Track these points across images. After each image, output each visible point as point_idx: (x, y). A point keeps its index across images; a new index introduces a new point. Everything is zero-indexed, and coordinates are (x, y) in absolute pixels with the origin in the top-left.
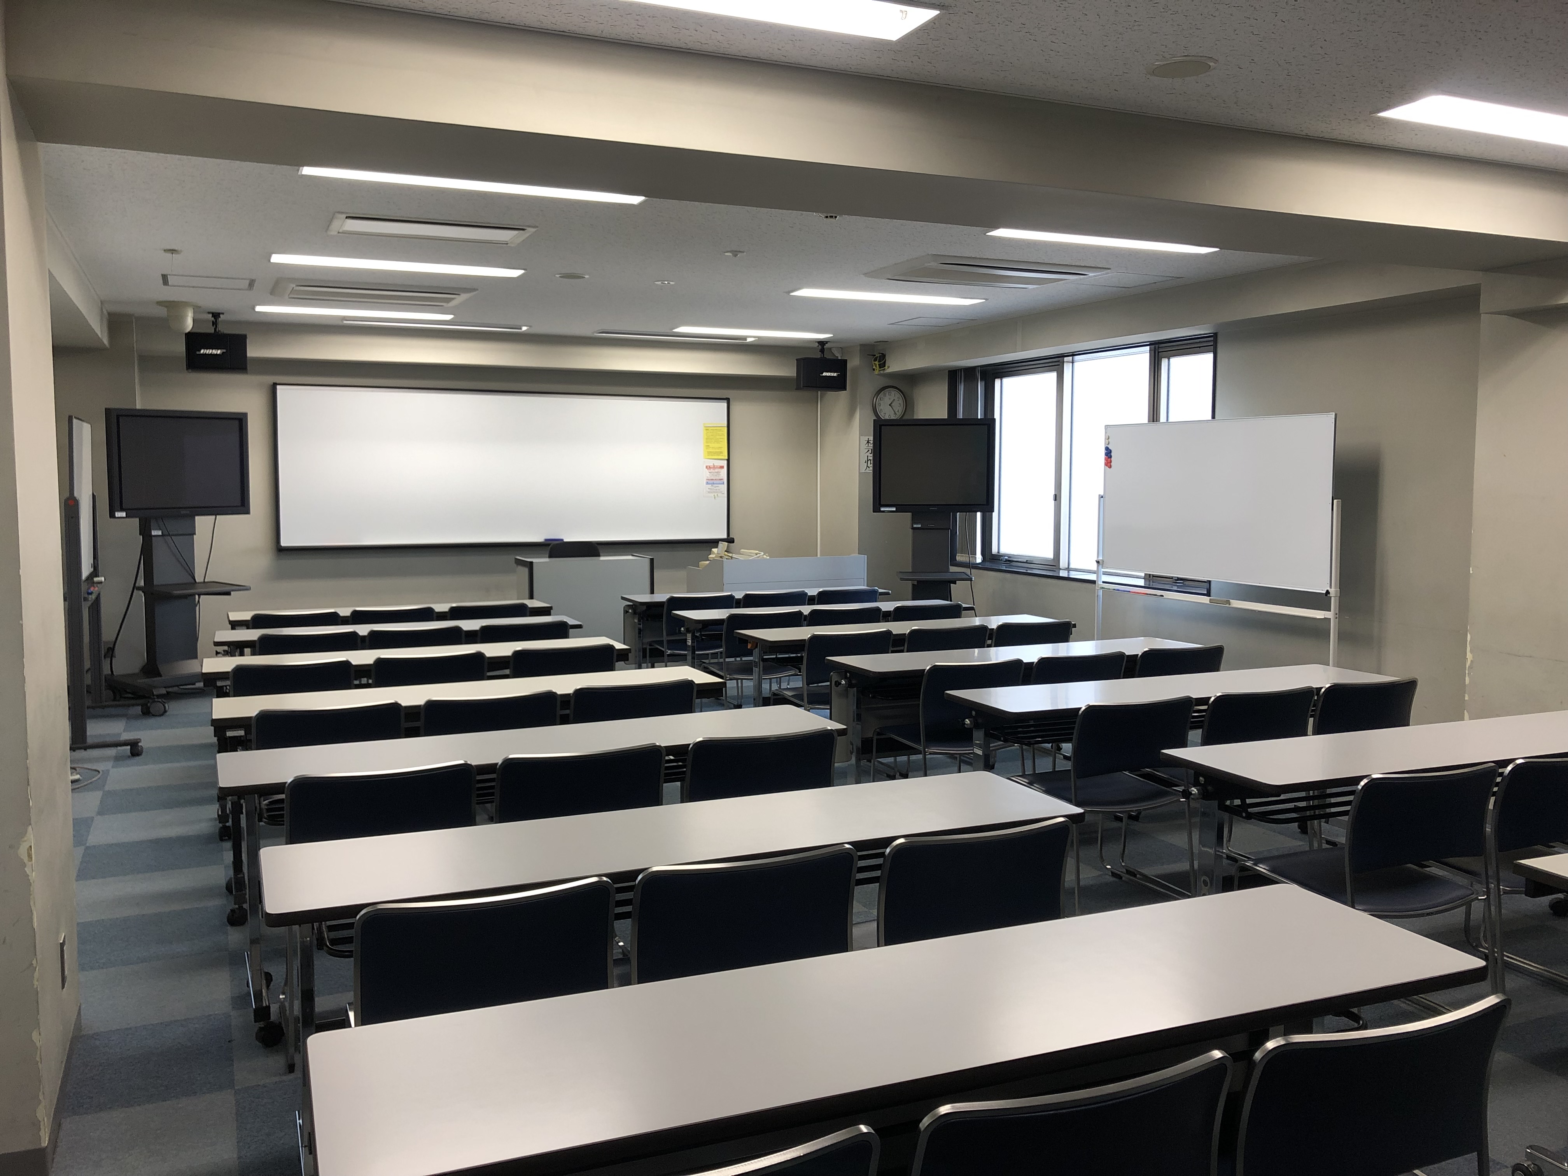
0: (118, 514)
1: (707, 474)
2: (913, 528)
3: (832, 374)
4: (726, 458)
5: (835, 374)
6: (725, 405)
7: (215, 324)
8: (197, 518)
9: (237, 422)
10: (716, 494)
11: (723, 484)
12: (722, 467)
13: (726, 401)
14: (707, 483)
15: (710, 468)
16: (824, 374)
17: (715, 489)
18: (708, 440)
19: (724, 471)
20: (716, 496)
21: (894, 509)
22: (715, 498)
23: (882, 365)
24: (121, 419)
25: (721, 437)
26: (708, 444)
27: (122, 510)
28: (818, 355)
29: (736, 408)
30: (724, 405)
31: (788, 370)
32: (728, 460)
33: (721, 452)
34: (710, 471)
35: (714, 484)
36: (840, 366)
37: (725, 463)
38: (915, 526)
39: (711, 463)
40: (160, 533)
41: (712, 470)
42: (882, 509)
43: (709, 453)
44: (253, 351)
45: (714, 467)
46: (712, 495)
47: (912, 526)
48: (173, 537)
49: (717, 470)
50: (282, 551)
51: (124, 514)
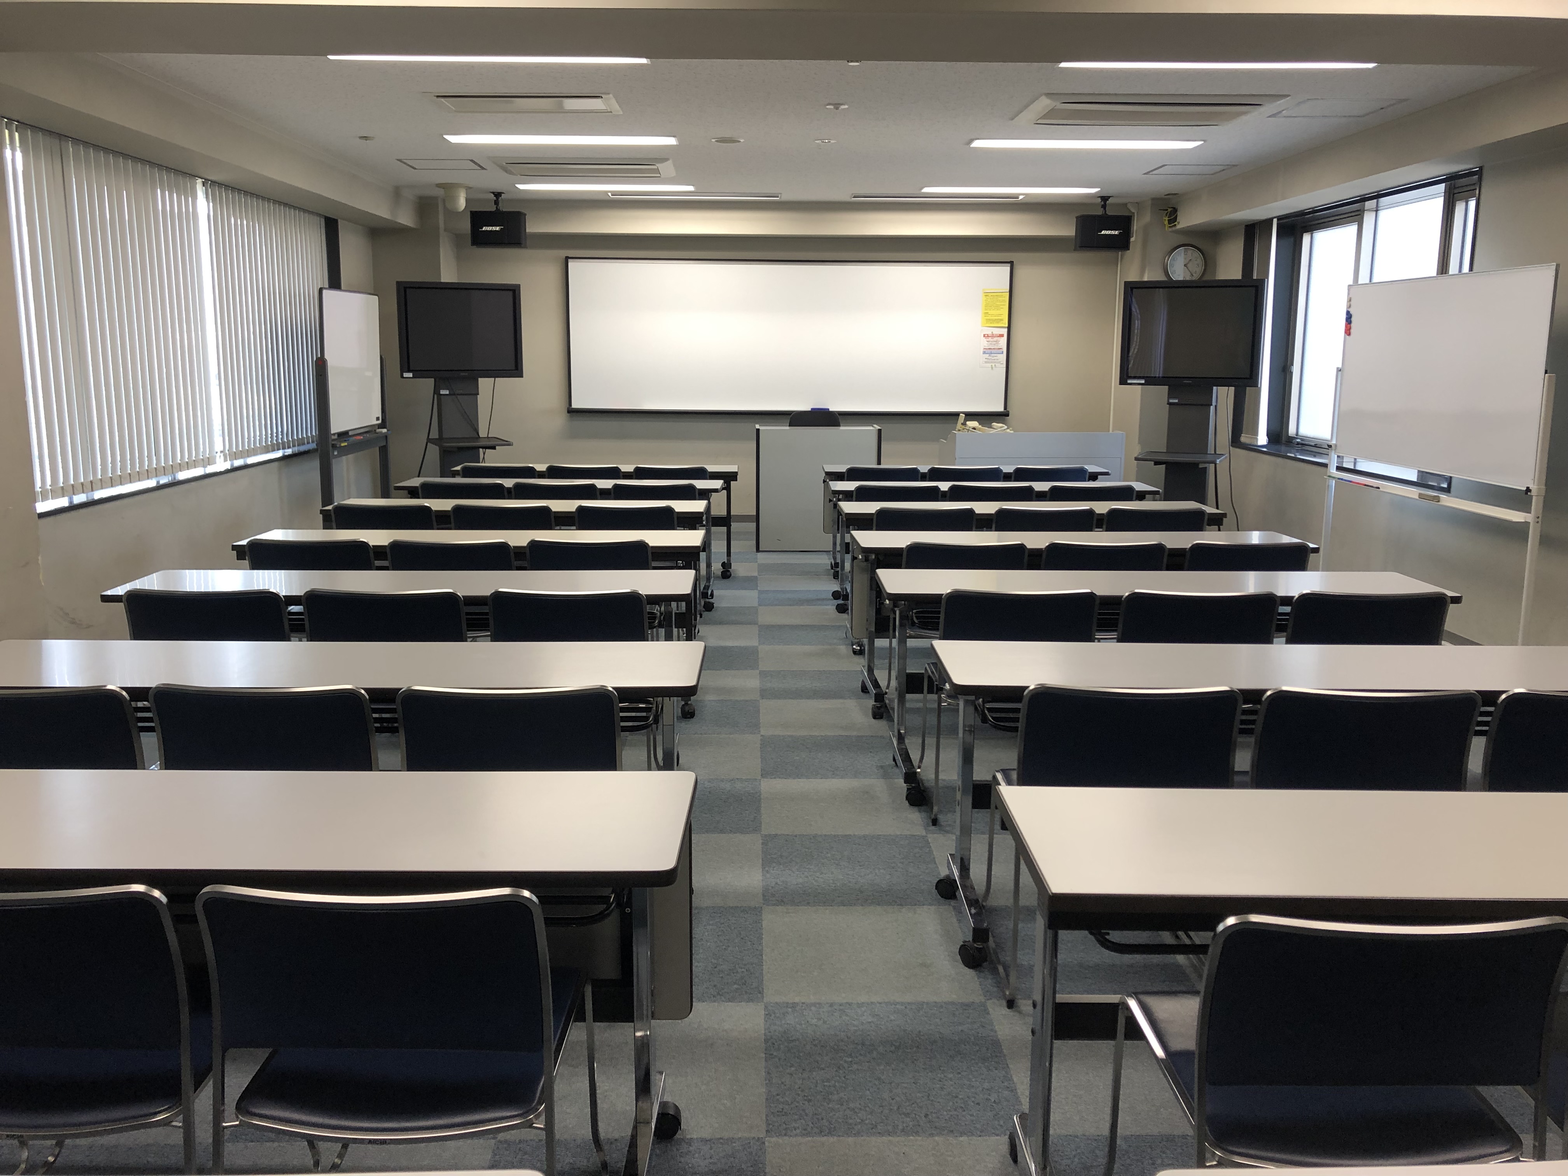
0: (406, 375)
1: (984, 343)
2: (1170, 404)
3: (1113, 232)
4: (1007, 326)
5: (1117, 233)
6: (1009, 268)
7: (496, 203)
8: (480, 380)
9: (511, 293)
10: (993, 365)
11: (1002, 353)
12: (1002, 336)
13: (1009, 265)
14: (984, 353)
15: (988, 336)
16: (1103, 232)
17: (993, 358)
18: (987, 306)
19: (1003, 341)
20: (993, 366)
21: (1143, 382)
22: (992, 368)
23: (1173, 220)
24: (408, 291)
25: (1002, 303)
26: (986, 311)
27: (409, 371)
28: (1100, 212)
29: (1022, 272)
30: (1007, 269)
31: (1067, 230)
32: (1009, 328)
33: (1001, 320)
34: (988, 340)
35: (991, 353)
36: (1124, 223)
37: (1005, 331)
38: (1171, 401)
39: (989, 331)
40: (447, 392)
41: (990, 339)
42: (1129, 381)
43: (988, 321)
44: (533, 227)
45: (993, 336)
46: (989, 365)
47: (1168, 401)
48: (458, 396)
49: (995, 339)
50: (573, 412)
51: (411, 375)
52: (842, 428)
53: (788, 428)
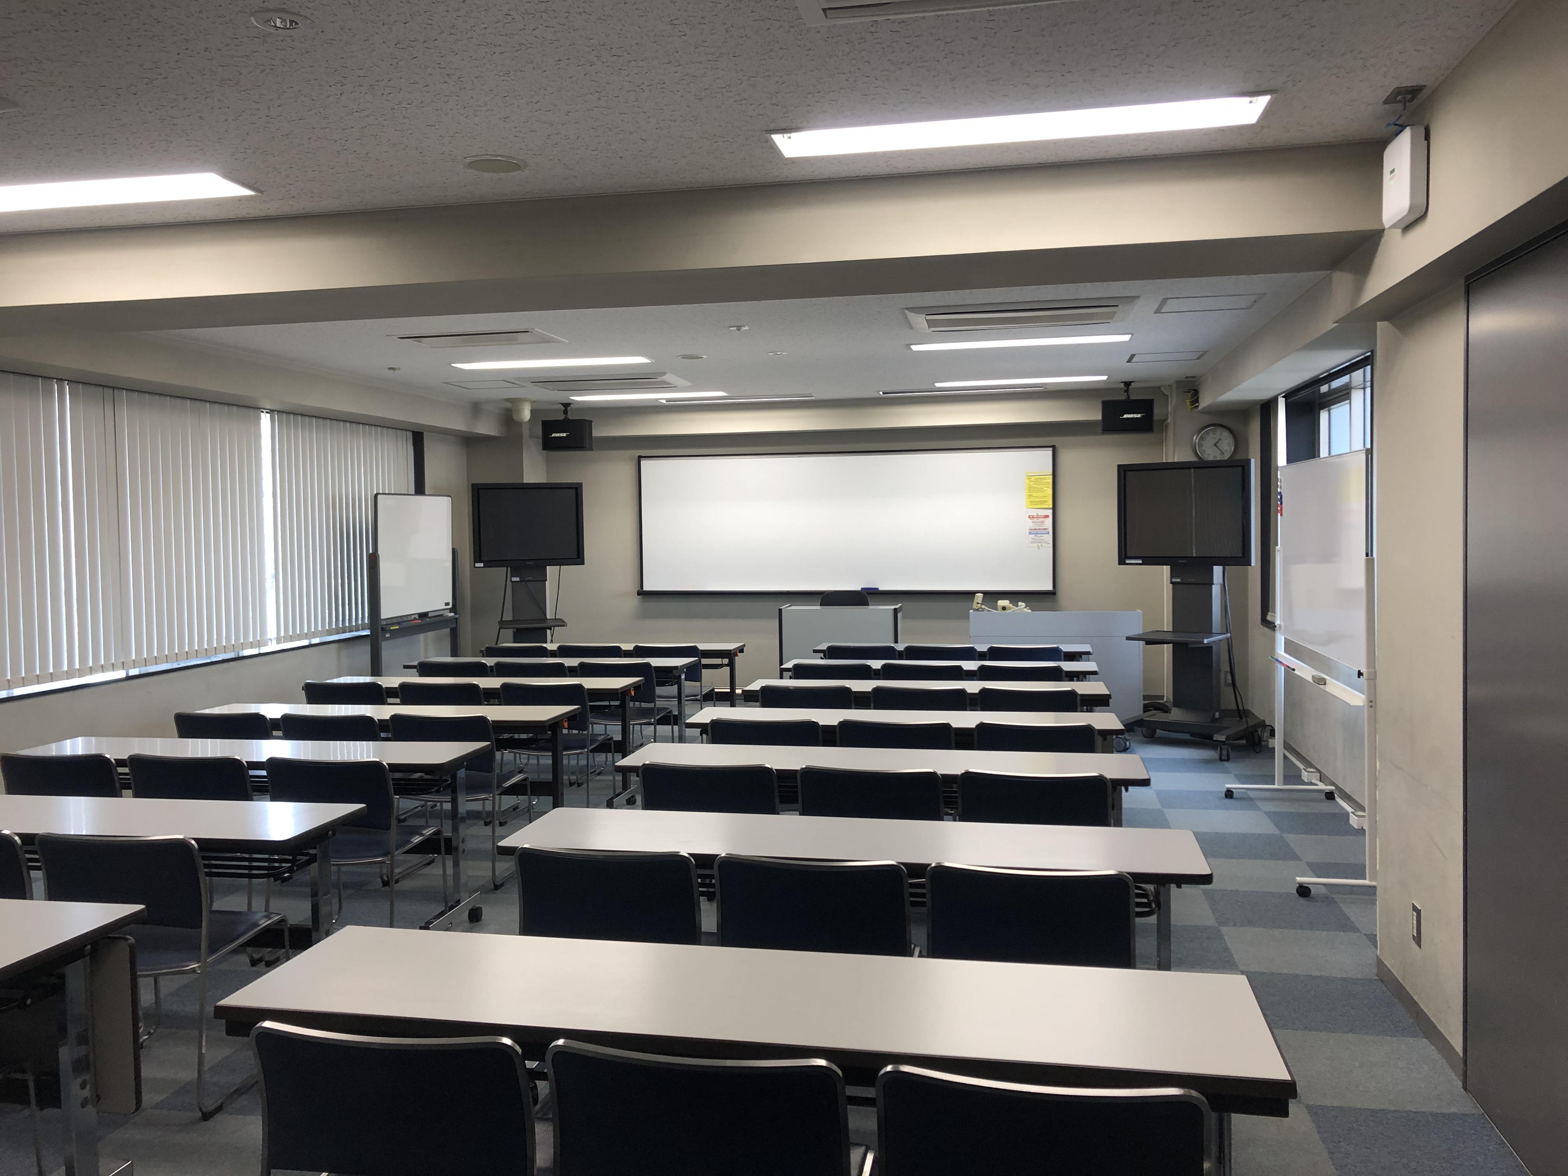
0: (477, 565)
1: (1030, 524)
2: (1172, 583)
3: (1135, 416)
4: (1051, 507)
5: (1139, 416)
6: (1051, 453)
7: (565, 412)
8: (547, 568)
9: (574, 491)
10: (1040, 544)
11: (1048, 533)
12: (1047, 516)
13: (1051, 449)
14: (1030, 533)
15: (1033, 517)
16: (1125, 416)
17: (1039, 539)
18: (1031, 489)
19: (1049, 523)
20: (1040, 546)
21: (1140, 562)
22: (1039, 548)
23: (1195, 401)
24: (480, 491)
25: (1046, 486)
26: (1030, 494)
27: (480, 562)
28: (1123, 397)
29: (1064, 456)
30: (1049, 453)
31: (1094, 414)
32: (1054, 509)
33: (1045, 501)
34: (1033, 521)
35: (1037, 534)
36: (1146, 406)
37: (1050, 513)
38: (1174, 580)
39: (1034, 513)
40: (518, 579)
41: (1035, 520)
42: (1128, 561)
43: (1032, 502)
44: (599, 431)
45: (1038, 517)
46: (1036, 545)
47: (1171, 580)
48: (528, 583)
49: (1040, 520)
50: (643, 594)
51: (482, 565)
52: (870, 607)
53: (819, 608)
